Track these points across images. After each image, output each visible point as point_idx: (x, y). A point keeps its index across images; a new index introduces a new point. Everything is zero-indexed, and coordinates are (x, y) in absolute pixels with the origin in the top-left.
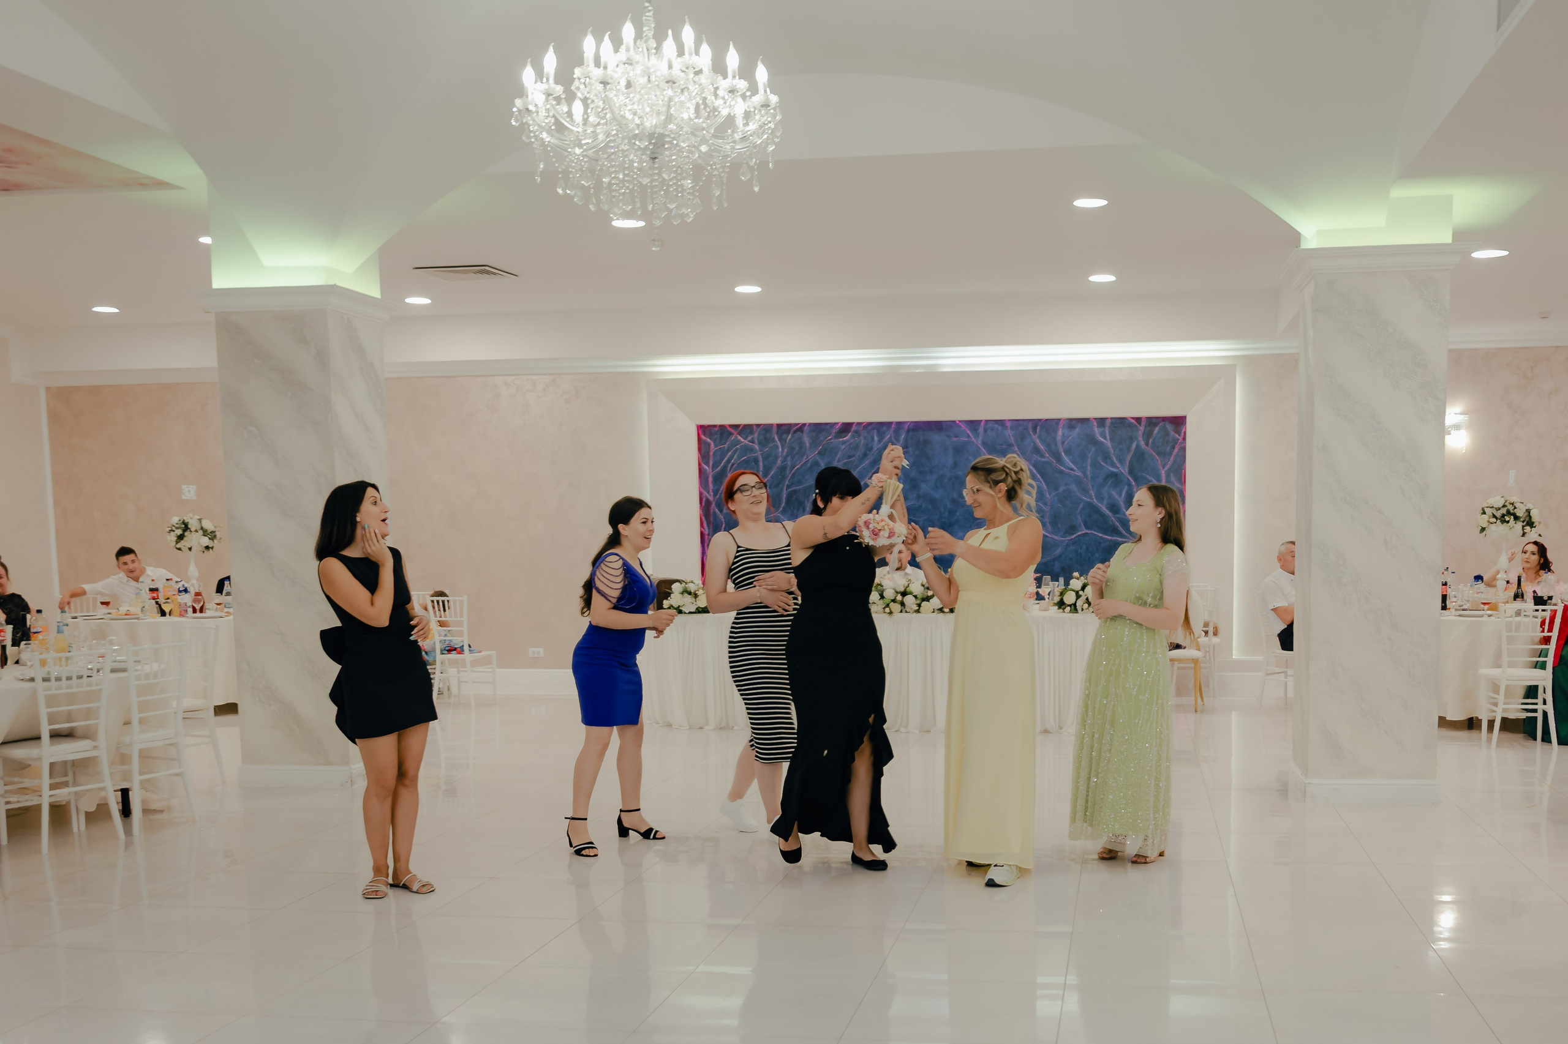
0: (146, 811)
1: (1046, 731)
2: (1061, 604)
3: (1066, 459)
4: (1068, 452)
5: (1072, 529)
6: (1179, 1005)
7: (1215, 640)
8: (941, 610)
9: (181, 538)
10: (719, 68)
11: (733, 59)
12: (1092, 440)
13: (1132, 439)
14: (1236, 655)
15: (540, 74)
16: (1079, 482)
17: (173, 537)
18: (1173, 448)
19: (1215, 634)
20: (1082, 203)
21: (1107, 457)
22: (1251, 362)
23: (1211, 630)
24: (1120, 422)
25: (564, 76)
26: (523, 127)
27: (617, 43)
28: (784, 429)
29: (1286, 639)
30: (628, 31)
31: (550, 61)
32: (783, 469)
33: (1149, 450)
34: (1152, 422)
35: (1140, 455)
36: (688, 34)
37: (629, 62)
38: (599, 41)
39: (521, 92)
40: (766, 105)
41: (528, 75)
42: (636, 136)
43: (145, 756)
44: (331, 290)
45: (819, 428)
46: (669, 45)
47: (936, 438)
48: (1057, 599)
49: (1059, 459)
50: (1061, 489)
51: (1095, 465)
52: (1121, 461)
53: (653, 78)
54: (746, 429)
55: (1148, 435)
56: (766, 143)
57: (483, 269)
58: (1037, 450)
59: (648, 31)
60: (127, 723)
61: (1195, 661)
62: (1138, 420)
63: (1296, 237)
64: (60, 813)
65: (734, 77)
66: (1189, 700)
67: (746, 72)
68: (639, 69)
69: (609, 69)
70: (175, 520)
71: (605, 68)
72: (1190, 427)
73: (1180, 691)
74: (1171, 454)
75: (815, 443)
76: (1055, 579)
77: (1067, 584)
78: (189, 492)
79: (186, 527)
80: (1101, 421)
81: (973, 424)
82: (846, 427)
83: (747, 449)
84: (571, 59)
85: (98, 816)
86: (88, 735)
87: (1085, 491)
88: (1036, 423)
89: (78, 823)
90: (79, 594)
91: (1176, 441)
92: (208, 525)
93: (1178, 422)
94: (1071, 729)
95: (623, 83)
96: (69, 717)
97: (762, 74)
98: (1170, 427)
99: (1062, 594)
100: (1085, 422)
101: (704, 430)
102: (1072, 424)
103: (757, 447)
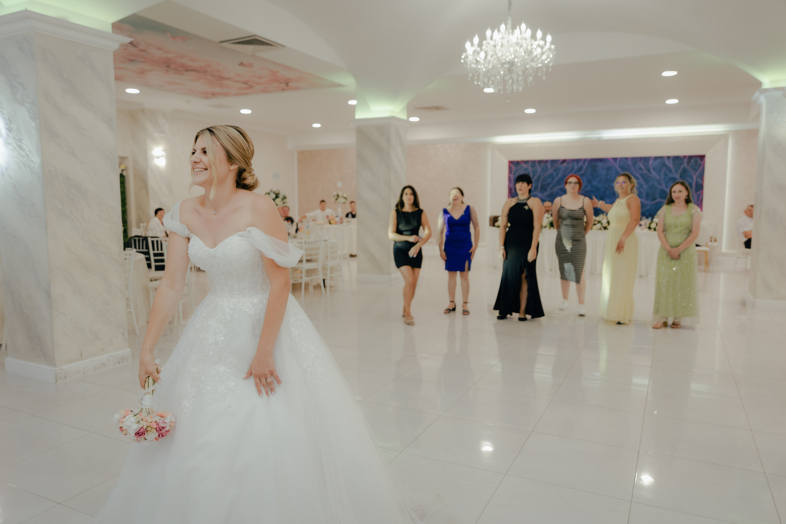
0: (331, 287)
1: (641, 276)
2: (650, 228)
3: (653, 172)
4: (654, 169)
5: (654, 199)
6: (695, 386)
7: (715, 244)
8: (600, 229)
9: (336, 199)
10: (534, 37)
11: (539, 34)
12: (664, 164)
13: (681, 164)
14: (724, 250)
15: (472, 45)
16: (658, 181)
17: (334, 199)
18: (699, 167)
19: (715, 241)
20: (666, 74)
21: (670, 171)
22: (736, 133)
23: (713, 240)
24: (676, 158)
25: (480, 45)
26: (465, 63)
27: (499, 31)
28: (540, 162)
29: (748, 244)
30: (503, 27)
31: (476, 40)
32: (539, 176)
33: (689, 168)
34: (691, 157)
35: (685, 170)
36: (523, 26)
37: (503, 38)
38: (493, 32)
39: (465, 51)
40: (550, 49)
41: (468, 45)
42: (504, 63)
43: (332, 269)
44: (392, 118)
45: (554, 162)
46: (517, 31)
47: (600, 164)
48: (648, 226)
49: (649, 171)
50: (650, 183)
51: (665, 174)
52: (677, 172)
53: (510, 43)
54: (526, 162)
55: (689, 162)
56: (549, 62)
57: (438, 108)
58: (640, 169)
59: (509, 26)
60: (327, 258)
61: (706, 252)
62: (685, 157)
63: (759, 84)
64: (307, 285)
65: (539, 40)
66: (703, 267)
67: (544, 38)
68: (506, 40)
69: (496, 41)
70: (335, 193)
71: (495, 41)
72: (707, 159)
73: (700, 263)
74: (698, 170)
75: (552, 166)
76: (647, 218)
77: (652, 220)
78: (340, 184)
79: (338, 196)
80: (669, 157)
81: (615, 159)
82: (564, 161)
83: (526, 169)
84: (483, 38)
85: (317, 287)
86: (316, 261)
87: (660, 184)
88: (641, 159)
89: (311, 289)
90: (305, 217)
91: (700, 165)
92: (345, 195)
93: (702, 157)
94: (653, 275)
95: (500, 45)
96: (311, 255)
97: (549, 38)
98: (698, 159)
99: (650, 224)
100: (661, 158)
101: (511, 163)
102: (656, 158)
103: (530, 168)
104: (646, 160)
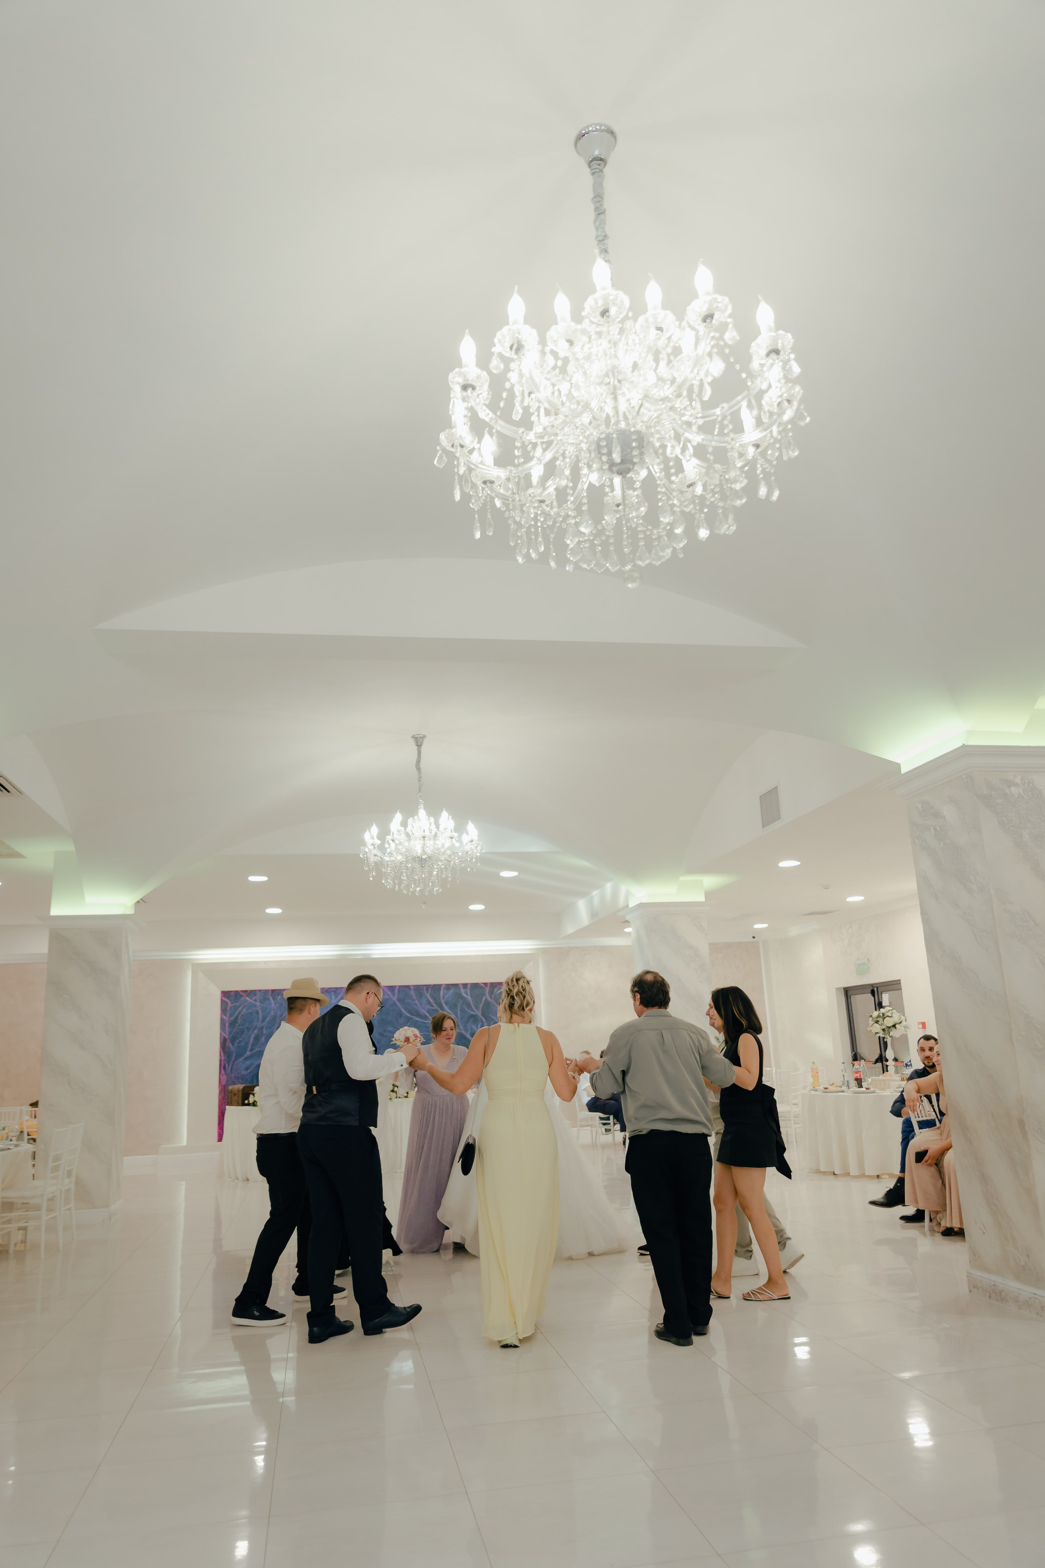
4: (446, 1003)
12: (460, 996)
13: (482, 995)
21: (469, 1006)
22: (546, 952)
24: (475, 986)
32: (274, 1018)
34: (494, 985)
35: (487, 1005)
51: (462, 1011)
52: (477, 1008)
54: (252, 993)
55: (491, 993)
58: (429, 1002)
62: (486, 984)
80: (465, 985)
81: (392, 988)
83: (252, 1006)
88: (428, 987)
100: (456, 985)
101: (225, 994)
102: (449, 986)
103: (258, 1004)
104: (436, 988)
